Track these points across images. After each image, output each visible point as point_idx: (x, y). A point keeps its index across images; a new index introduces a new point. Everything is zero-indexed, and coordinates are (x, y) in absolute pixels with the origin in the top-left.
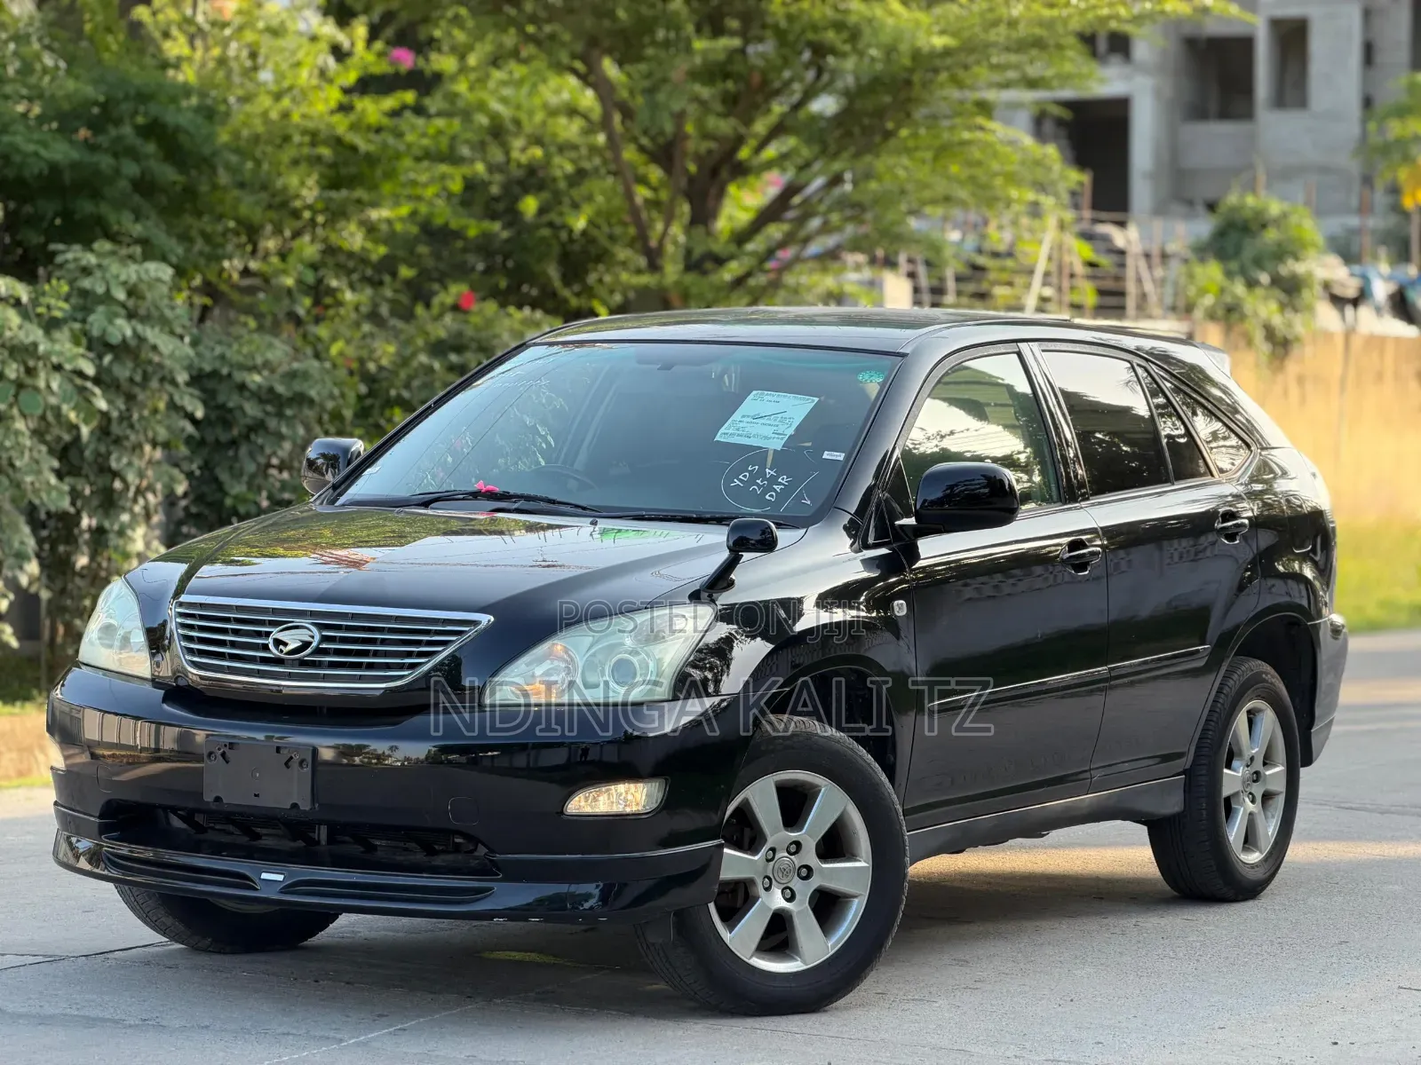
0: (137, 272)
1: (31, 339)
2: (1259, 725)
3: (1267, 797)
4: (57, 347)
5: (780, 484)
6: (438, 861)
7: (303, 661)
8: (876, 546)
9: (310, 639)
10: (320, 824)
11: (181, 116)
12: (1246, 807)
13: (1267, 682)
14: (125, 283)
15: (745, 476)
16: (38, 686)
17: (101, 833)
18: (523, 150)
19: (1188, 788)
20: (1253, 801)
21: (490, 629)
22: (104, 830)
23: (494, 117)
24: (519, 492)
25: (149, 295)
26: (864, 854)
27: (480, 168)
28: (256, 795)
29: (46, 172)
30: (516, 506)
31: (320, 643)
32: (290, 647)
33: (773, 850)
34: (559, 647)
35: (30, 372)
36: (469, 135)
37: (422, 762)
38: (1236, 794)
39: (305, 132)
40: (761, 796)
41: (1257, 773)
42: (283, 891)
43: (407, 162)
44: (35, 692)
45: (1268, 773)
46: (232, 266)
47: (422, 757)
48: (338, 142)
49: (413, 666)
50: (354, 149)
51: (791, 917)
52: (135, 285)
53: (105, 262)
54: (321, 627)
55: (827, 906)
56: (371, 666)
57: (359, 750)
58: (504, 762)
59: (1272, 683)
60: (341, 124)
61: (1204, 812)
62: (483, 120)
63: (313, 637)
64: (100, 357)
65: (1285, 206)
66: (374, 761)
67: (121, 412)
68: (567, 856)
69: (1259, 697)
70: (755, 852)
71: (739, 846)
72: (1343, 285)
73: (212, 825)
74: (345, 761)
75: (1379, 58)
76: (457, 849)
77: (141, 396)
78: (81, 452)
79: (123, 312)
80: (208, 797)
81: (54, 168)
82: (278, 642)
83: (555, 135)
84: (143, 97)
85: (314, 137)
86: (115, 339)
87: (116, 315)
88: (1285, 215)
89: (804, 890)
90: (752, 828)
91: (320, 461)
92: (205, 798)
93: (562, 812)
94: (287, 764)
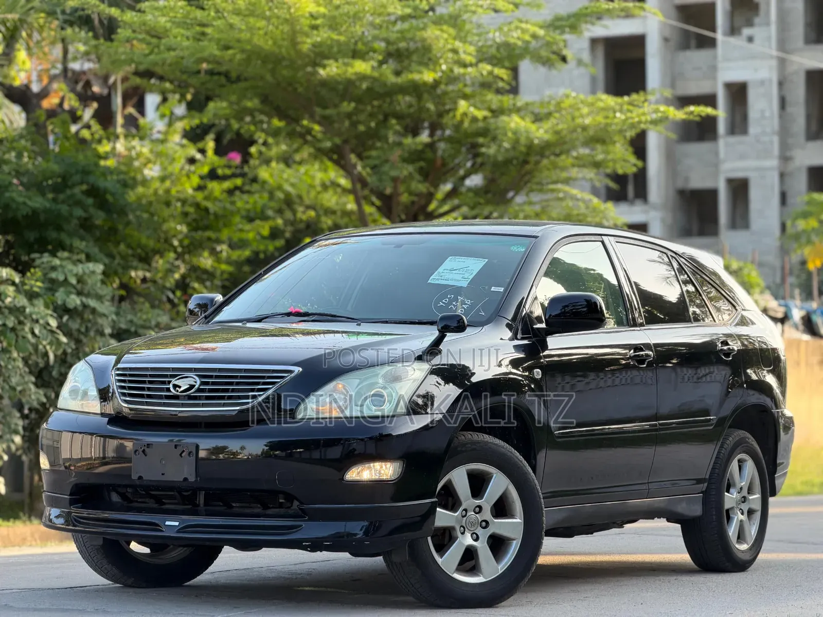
0: (83, 269)
1: (21, 304)
2: (745, 469)
3: (750, 512)
4: (36, 310)
5: (466, 304)
6: (269, 512)
7: (191, 397)
8: (523, 339)
9: (195, 384)
10: (200, 490)
11: (109, 183)
12: (738, 517)
13: (749, 443)
14: (76, 275)
15: (446, 301)
16: (23, 511)
17: (71, 505)
18: (304, 212)
19: (705, 502)
20: (742, 514)
21: (299, 375)
22: (72, 502)
23: (288, 195)
24: (314, 312)
25: (89, 281)
26: (518, 515)
27: (280, 221)
28: (163, 474)
29: (30, 213)
30: (313, 318)
31: (200, 385)
32: (182, 389)
33: (466, 510)
34: (340, 386)
35: (21, 323)
36: (273, 204)
37: (259, 456)
38: (732, 508)
39: (179, 200)
40: (459, 478)
41: (744, 497)
42: (178, 532)
43: (237, 219)
44: (21, 514)
45: (751, 498)
46: (136, 274)
47: (259, 453)
48: (197, 205)
49: (254, 397)
50: (207, 210)
51: (477, 550)
52: (82, 276)
53: (64, 263)
54: (200, 376)
55: (498, 544)
56: (230, 398)
57: (222, 449)
58: (306, 455)
59: (752, 445)
60: (200, 196)
61: (714, 517)
62: (280, 195)
63: (196, 382)
64: (61, 317)
65: (741, 264)
66: (232, 456)
67: (73, 350)
68: (346, 506)
69: (744, 452)
70: (455, 511)
71: (445, 507)
72: (776, 311)
73: (136, 499)
74: (214, 457)
75: (790, 200)
76: (281, 505)
77: (85, 340)
78: (50, 373)
79: (74, 291)
80: (134, 477)
81: (35, 212)
82: (175, 386)
83: (322, 205)
84: (86, 172)
85: (184, 202)
86: (71, 305)
87: (71, 293)
88: (740, 269)
89: (484, 534)
90: (453, 497)
91: (197, 310)
92: (133, 478)
93: (343, 479)
94: (181, 455)
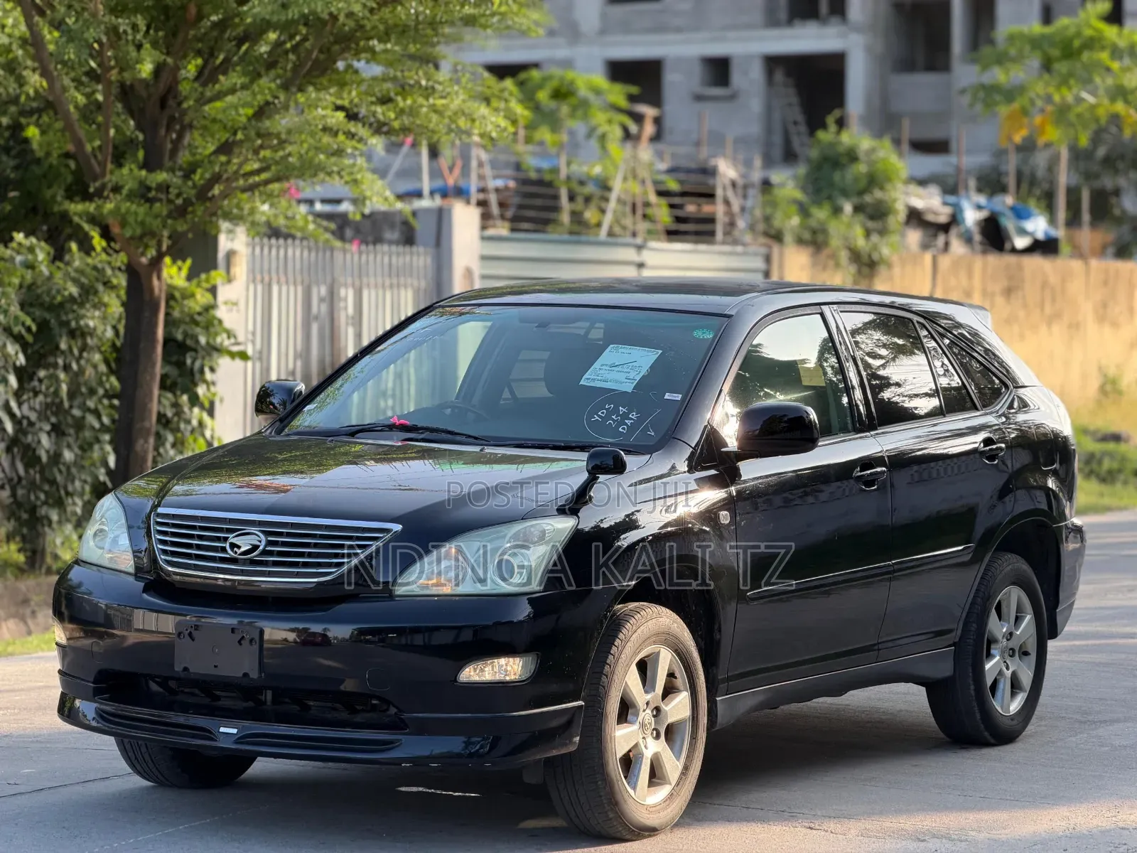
5: (631, 419)
6: (359, 718)
7: (252, 560)
8: (706, 468)
9: (258, 543)
10: (266, 689)
15: (603, 413)
17: (95, 695)
19: (958, 657)
21: (399, 535)
22: (97, 692)
24: (425, 425)
28: (215, 666)
30: (423, 436)
31: (266, 546)
32: (243, 549)
42: (236, 742)
47: (347, 636)
49: (339, 565)
54: (267, 533)
56: (306, 565)
63: (260, 542)
68: (460, 715)
72: (935, 212)
73: (182, 689)
76: (373, 709)
80: (178, 668)
82: (233, 546)
88: (873, 151)
92: (176, 669)
93: (455, 680)
94: (240, 642)
